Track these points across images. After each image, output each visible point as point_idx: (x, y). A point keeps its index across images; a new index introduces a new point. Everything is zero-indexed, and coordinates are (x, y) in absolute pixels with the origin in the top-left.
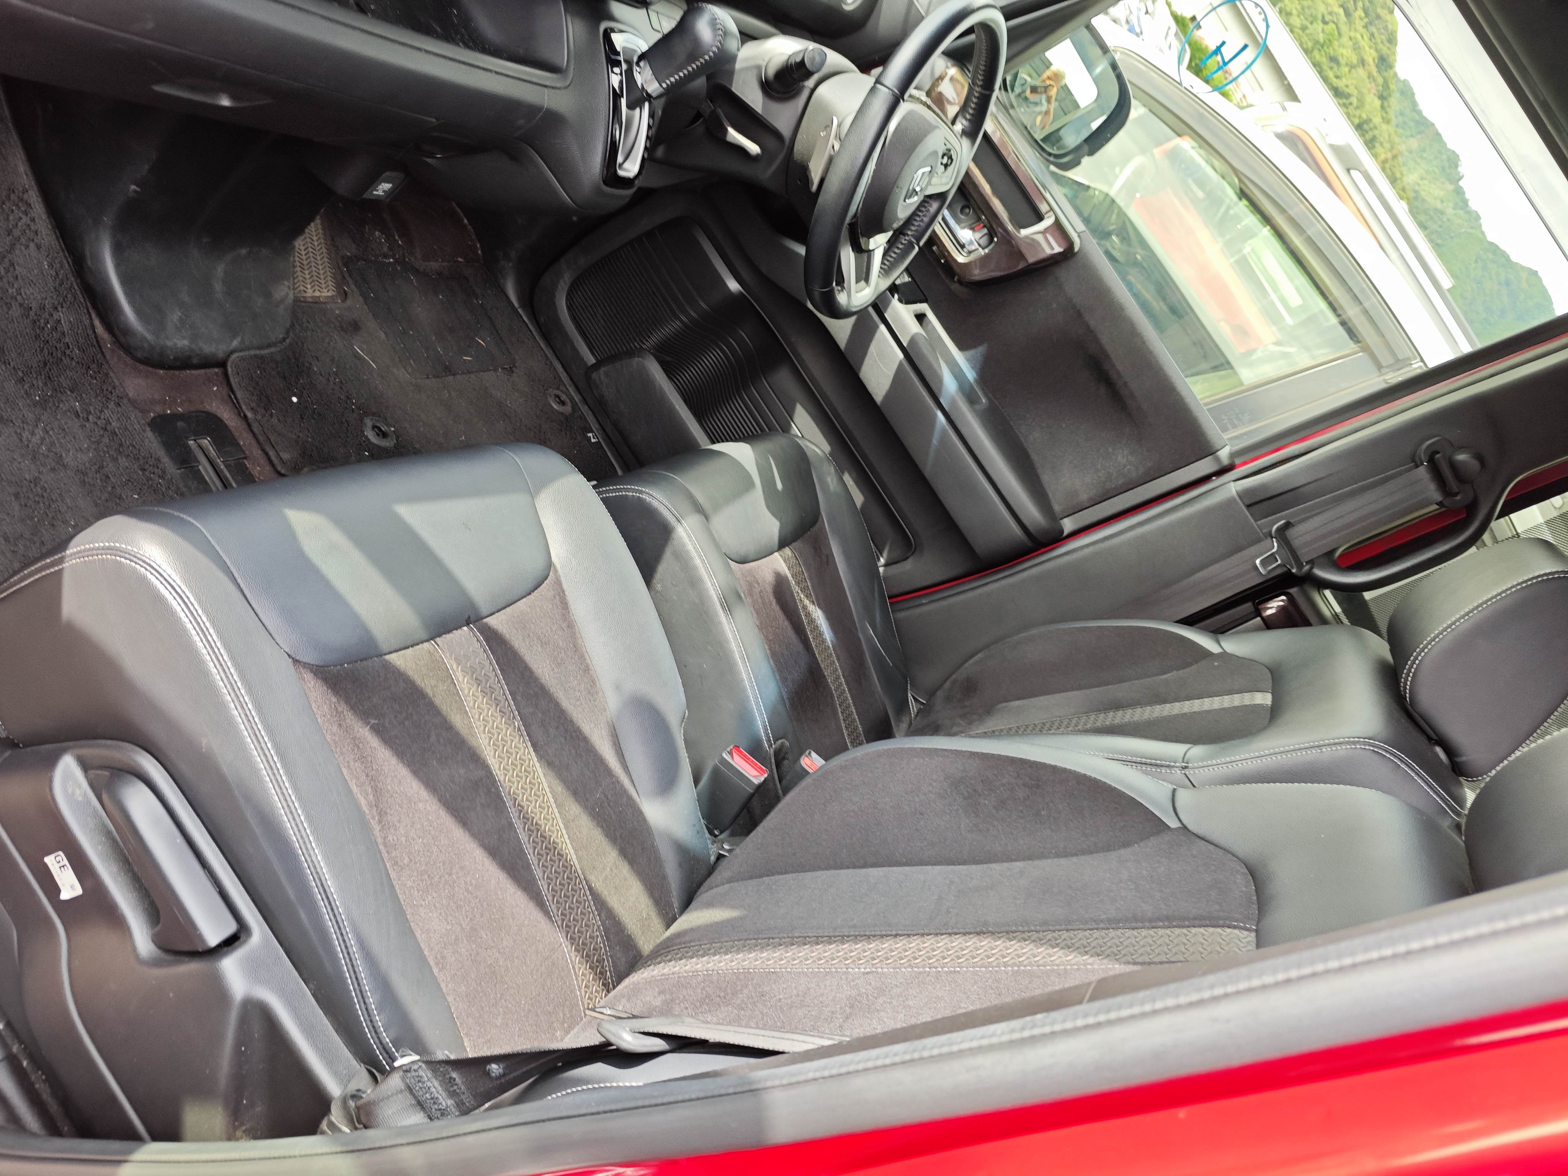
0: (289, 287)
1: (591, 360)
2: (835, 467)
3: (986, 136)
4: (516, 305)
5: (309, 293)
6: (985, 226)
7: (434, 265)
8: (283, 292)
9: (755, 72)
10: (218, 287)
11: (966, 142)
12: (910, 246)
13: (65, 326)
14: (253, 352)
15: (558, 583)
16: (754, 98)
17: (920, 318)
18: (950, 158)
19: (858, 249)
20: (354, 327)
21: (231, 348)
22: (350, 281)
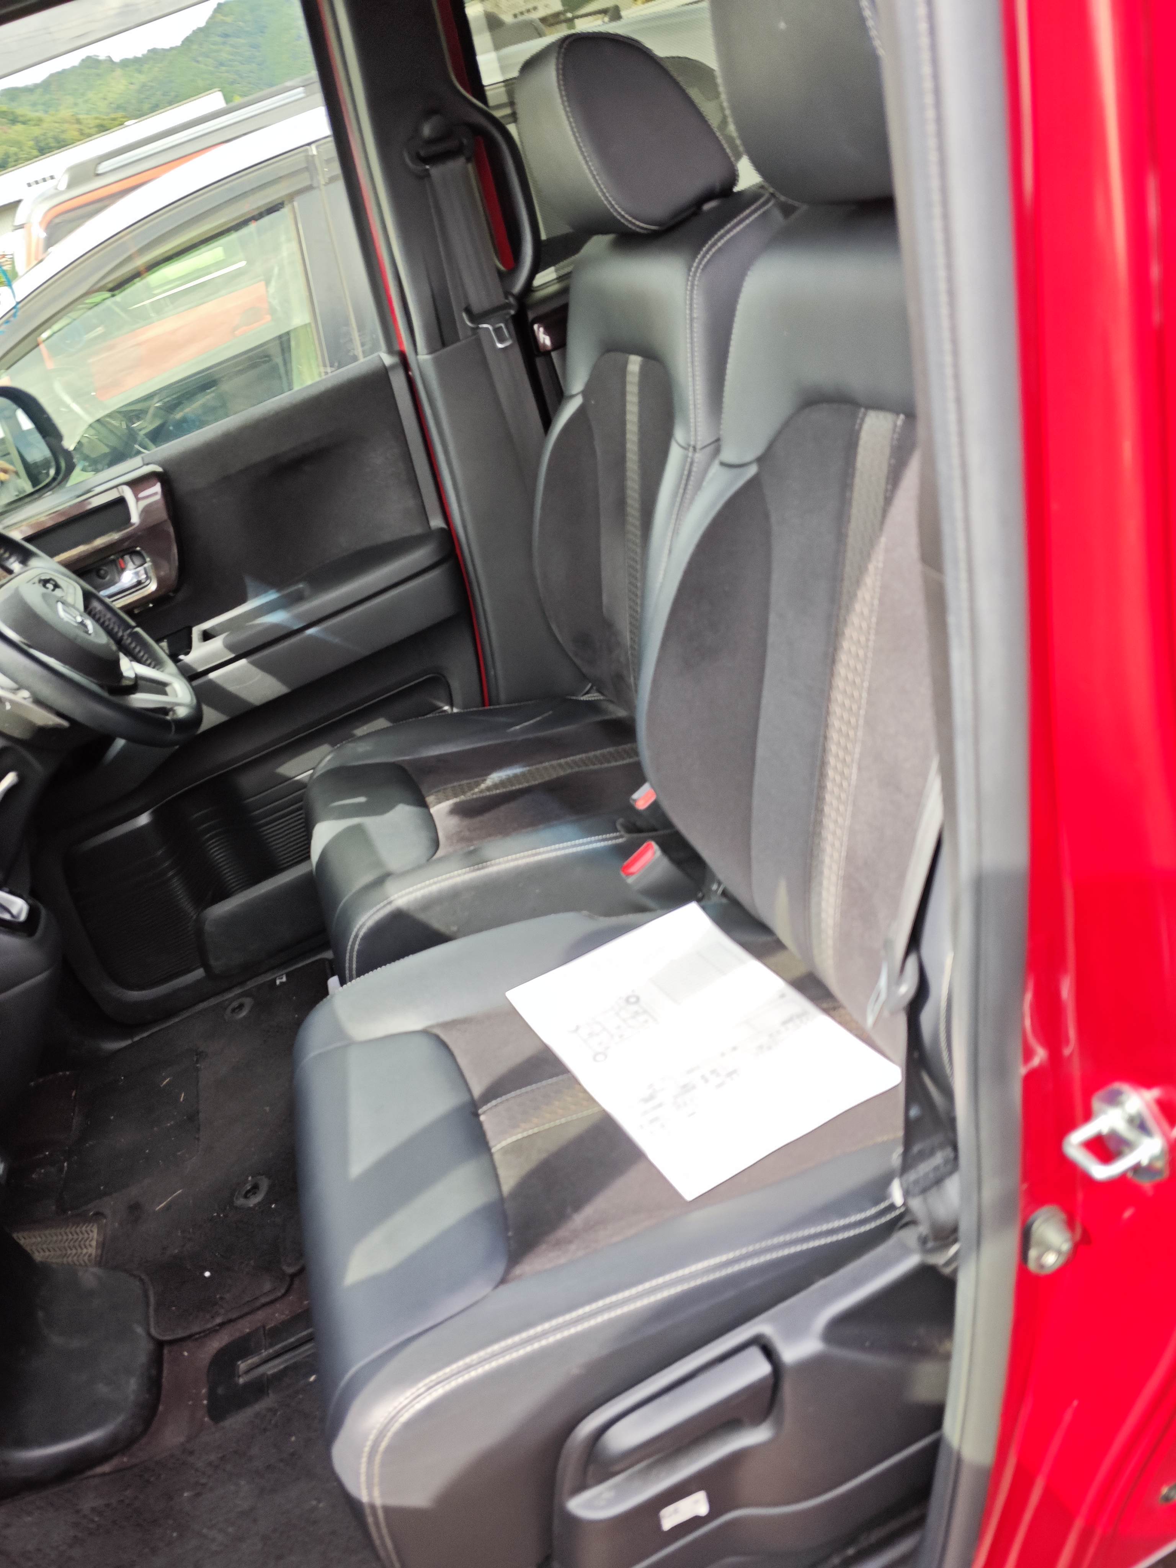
0: (84, 1271)
1: (199, 973)
2: (349, 742)
3: (29, 540)
4: (129, 1042)
5: (92, 1251)
6: (122, 557)
7: (77, 1121)
8: (90, 1277)
10: (76, 1343)
11: (34, 562)
12: (134, 635)
13: (99, 1503)
14: (151, 1312)
17: (207, 636)
18: (48, 580)
19: (133, 688)
20: (135, 1209)
21: (144, 1334)
22: (84, 1208)
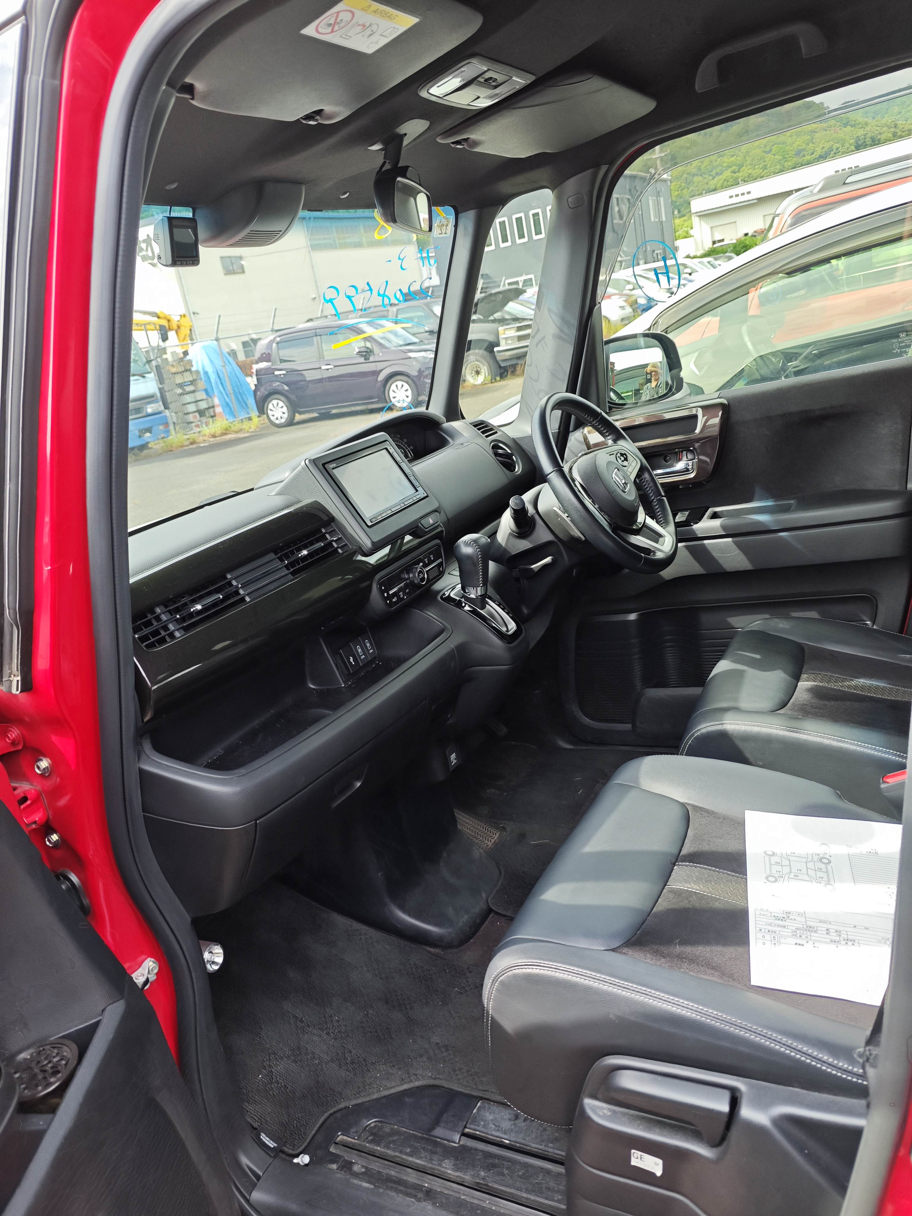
0: (477, 849)
1: (628, 726)
2: (777, 618)
3: (624, 429)
4: (574, 747)
5: (489, 844)
6: (682, 452)
7: (523, 775)
8: (477, 853)
9: (511, 537)
10: (452, 880)
11: (621, 442)
12: (661, 502)
13: (419, 963)
14: (495, 892)
15: (695, 807)
16: (524, 545)
17: (715, 516)
18: (622, 455)
19: (637, 532)
20: (522, 837)
21: (485, 899)
22: (500, 821)
